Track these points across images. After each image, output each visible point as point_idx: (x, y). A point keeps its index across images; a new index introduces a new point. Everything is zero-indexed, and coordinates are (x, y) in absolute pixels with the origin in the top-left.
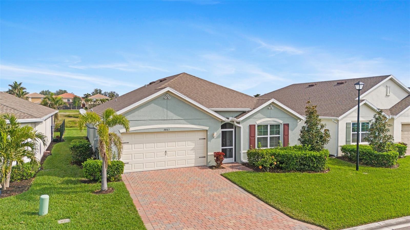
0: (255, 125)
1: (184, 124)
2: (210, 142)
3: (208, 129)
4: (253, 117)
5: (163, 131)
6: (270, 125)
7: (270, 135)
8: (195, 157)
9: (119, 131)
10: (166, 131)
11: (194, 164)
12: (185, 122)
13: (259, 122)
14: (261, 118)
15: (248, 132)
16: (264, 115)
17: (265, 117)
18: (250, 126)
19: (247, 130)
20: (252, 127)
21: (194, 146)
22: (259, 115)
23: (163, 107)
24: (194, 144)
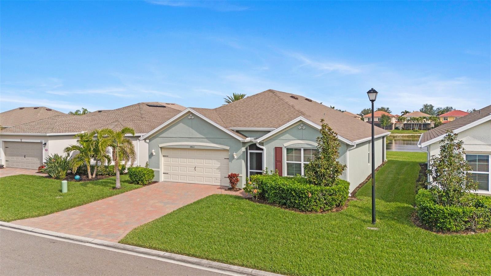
0: (281, 148)
1: (206, 142)
2: (231, 162)
3: (228, 149)
4: (280, 138)
5: (189, 147)
6: (304, 149)
7: (304, 161)
8: (221, 176)
9: (158, 145)
10: (192, 148)
11: (219, 184)
12: (207, 141)
13: (287, 144)
14: (290, 140)
15: (273, 155)
16: (295, 137)
17: (296, 139)
18: (276, 148)
19: (273, 153)
20: (278, 151)
21: (219, 165)
22: (287, 136)
23: (189, 126)
24: (220, 164)
